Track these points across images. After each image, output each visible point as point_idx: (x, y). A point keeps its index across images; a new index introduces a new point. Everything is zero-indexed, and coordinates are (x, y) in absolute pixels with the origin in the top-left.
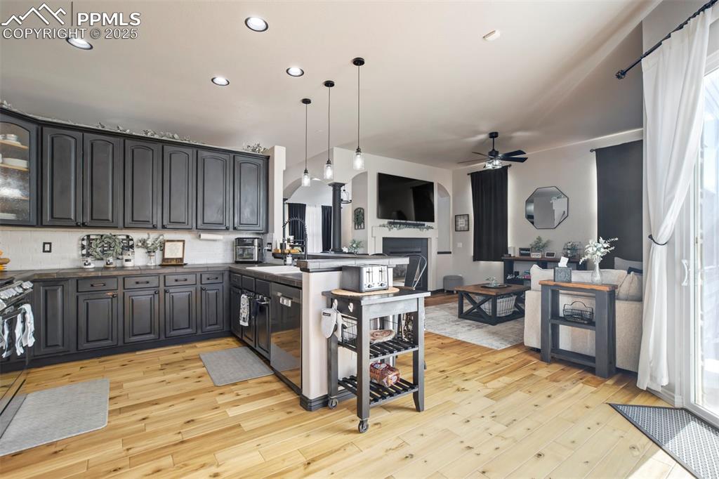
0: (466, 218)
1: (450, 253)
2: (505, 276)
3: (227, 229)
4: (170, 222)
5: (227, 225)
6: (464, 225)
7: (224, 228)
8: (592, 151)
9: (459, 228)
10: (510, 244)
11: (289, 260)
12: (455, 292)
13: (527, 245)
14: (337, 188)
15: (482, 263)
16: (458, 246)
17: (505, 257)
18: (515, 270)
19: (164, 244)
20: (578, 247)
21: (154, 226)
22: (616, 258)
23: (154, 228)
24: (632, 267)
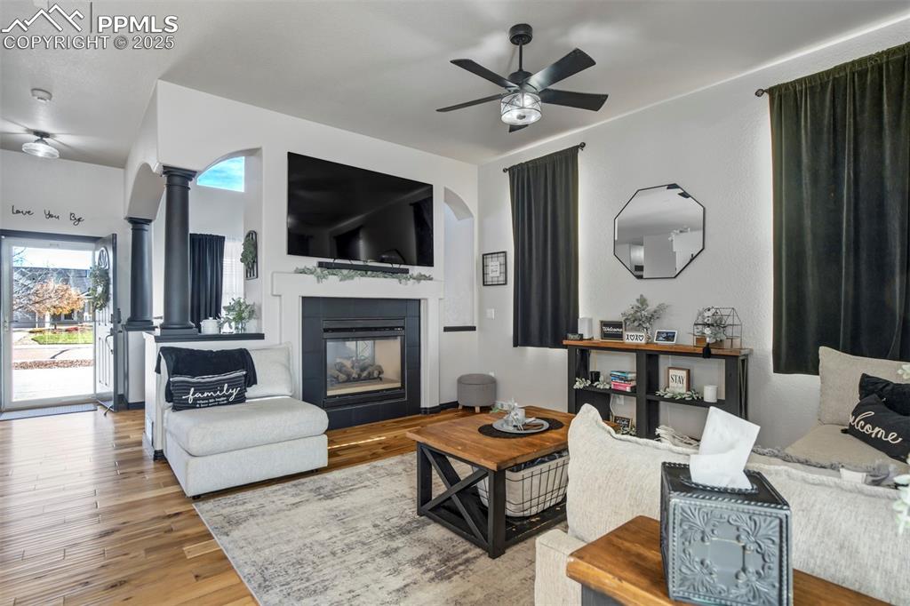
0: (502, 259)
1: (473, 329)
2: (571, 382)
6: (498, 274)
8: (759, 93)
9: (489, 279)
10: (583, 312)
12: (477, 409)
13: (616, 316)
15: (531, 351)
16: (488, 315)
17: (571, 340)
18: (592, 369)
20: (730, 321)
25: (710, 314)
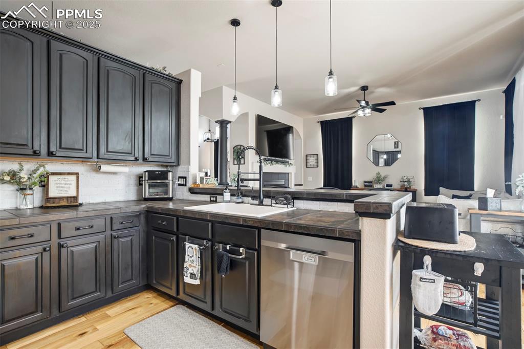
0: (316, 157)
1: (302, 185)
3: (136, 159)
4: (60, 147)
5: (137, 155)
6: (314, 163)
7: (133, 158)
8: (420, 109)
9: (309, 165)
10: (355, 178)
11: (227, 196)
13: (369, 179)
14: (224, 125)
16: (309, 180)
19: (48, 177)
20: (412, 180)
21: (35, 152)
22: (440, 188)
23: (36, 154)
24: (455, 194)
25: (405, 178)
